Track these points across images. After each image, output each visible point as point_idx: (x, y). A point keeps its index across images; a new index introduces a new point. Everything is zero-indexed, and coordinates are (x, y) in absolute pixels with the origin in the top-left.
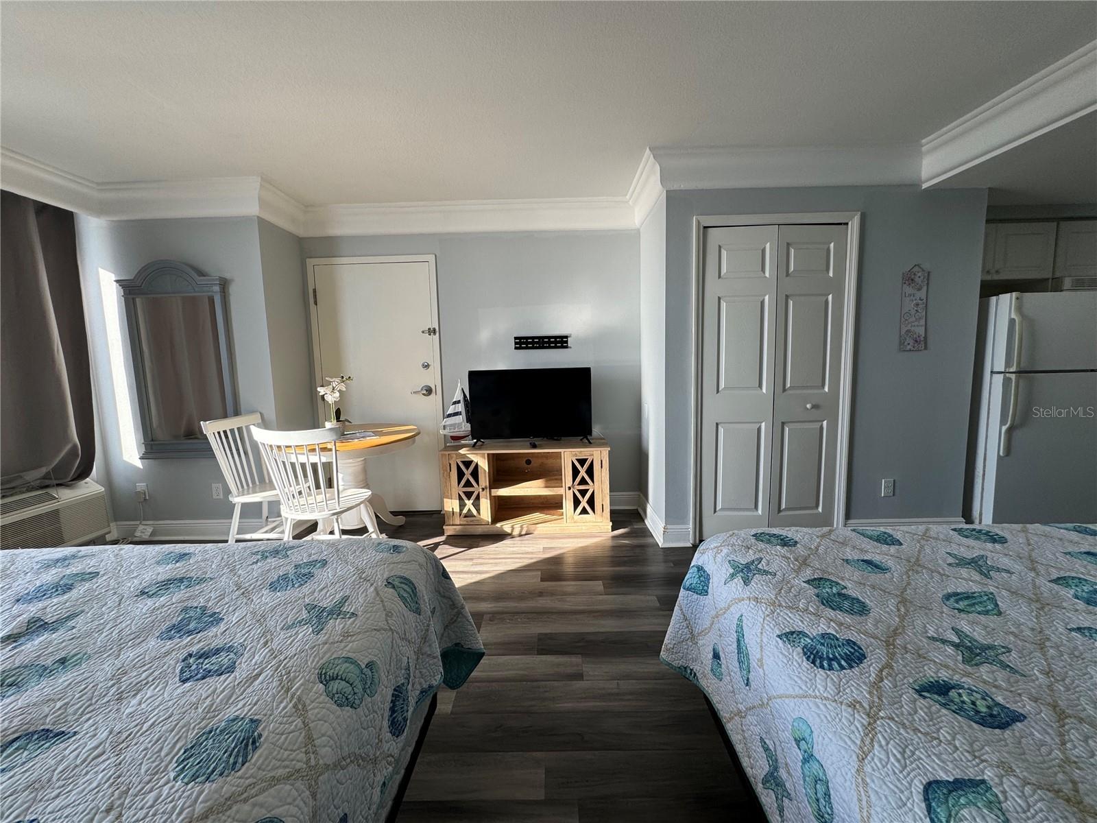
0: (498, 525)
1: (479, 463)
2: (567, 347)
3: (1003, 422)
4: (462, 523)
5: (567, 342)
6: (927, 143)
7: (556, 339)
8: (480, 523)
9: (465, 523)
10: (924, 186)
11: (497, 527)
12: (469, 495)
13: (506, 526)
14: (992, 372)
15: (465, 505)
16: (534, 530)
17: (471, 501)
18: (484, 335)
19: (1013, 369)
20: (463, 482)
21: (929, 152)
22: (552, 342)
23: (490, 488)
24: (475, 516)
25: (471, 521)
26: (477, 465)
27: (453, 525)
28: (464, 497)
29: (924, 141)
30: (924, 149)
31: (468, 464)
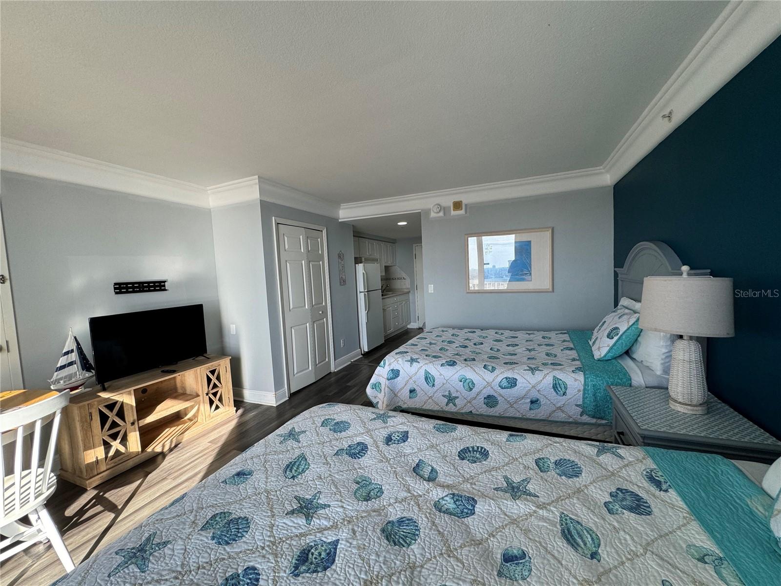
0: (149, 450)
1: (124, 401)
2: (165, 290)
3: (366, 310)
4: (109, 467)
5: (164, 286)
6: (343, 206)
7: (154, 284)
8: (130, 456)
9: (113, 465)
10: (340, 221)
11: (149, 452)
12: (114, 437)
13: (156, 447)
14: (360, 292)
15: (111, 446)
16: (182, 439)
17: (118, 441)
18: (77, 282)
19: (366, 291)
20: (107, 426)
21: (343, 209)
22: (152, 287)
23: (138, 420)
24: (124, 454)
25: (119, 460)
26: (123, 403)
27: (98, 474)
28: (108, 440)
29: (342, 205)
30: (341, 207)
31: (111, 406)
